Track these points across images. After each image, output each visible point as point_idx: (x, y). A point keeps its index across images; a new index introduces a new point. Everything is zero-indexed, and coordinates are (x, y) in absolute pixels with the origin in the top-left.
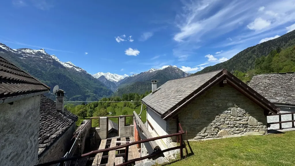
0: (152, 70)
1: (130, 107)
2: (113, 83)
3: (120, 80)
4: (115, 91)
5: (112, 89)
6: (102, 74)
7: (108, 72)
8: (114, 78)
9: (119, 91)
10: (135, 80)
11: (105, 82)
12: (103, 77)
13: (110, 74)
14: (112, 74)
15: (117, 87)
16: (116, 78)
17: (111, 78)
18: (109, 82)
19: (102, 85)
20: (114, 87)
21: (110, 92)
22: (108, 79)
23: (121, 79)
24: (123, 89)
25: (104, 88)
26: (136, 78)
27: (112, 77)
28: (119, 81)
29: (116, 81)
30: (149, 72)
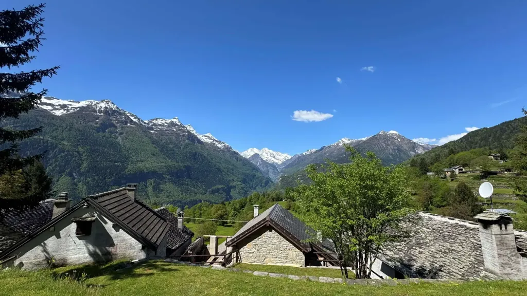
0: (343, 142)
1: (296, 212)
2: (273, 166)
3: (284, 160)
4: (276, 179)
5: (271, 175)
6: (256, 151)
7: (264, 147)
8: (274, 157)
9: (282, 180)
10: (310, 160)
11: (260, 165)
12: (256, 155)
13: (267, 149)
14: (271, 151)
15: (280, 173)
16: (277, 156)
17: (270, 158)
18: (265, 163)
19: (255, 169)
20: (274, 173)
21: (268, 182)
22: (264, 160)
23: (287, 159)
24: (289, 177)
25: (258, 174)
26: (313, 157)
27: (271, 156)
28: (283, 163)
29: (277, 163)
30: (338, 145)
